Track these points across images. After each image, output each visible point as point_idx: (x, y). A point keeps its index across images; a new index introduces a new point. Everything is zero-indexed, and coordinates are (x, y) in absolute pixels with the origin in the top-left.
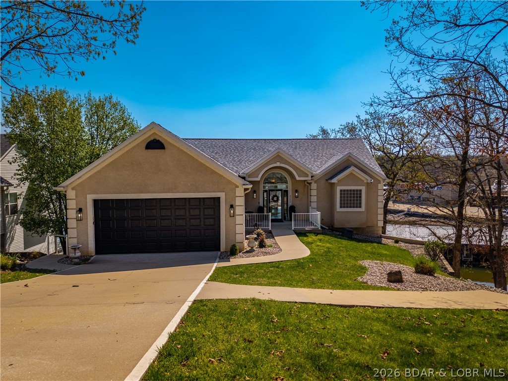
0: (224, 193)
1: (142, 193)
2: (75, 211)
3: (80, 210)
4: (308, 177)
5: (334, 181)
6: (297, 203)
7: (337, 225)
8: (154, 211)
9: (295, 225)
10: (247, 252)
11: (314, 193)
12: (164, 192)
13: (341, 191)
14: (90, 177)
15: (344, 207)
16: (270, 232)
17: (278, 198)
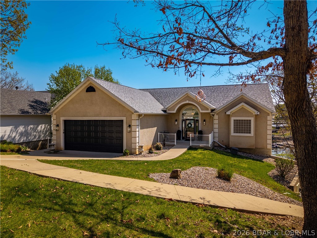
0: (125, 117)
2: (55, 126)
3: (58, 125)
4: (208, 110)
5: (228, 113)
7: (231, 145)
9: (192, 143)
11: (216, 122)
12: (95, 117)
13: (235, 120)
14: (62, 108)
15: (237, 133)
17: (191, 124)
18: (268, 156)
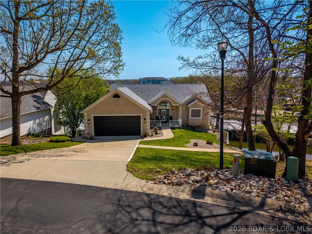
0: (142, 114)
1: (112, 114)
2: (87, 121)
3: (89, 120)
4: (177, 104)
5: (189, 106)
6: (173, 115)
7: (189, 125)
8: (116, 121)
9: (171, 125)
10: (151, 136)
11: (180, 110)
13: (192, 110)
14: (92, 108)
15: (193, 117)
16: (161, 128)
17: (165, 112)
18: (208, 129)
